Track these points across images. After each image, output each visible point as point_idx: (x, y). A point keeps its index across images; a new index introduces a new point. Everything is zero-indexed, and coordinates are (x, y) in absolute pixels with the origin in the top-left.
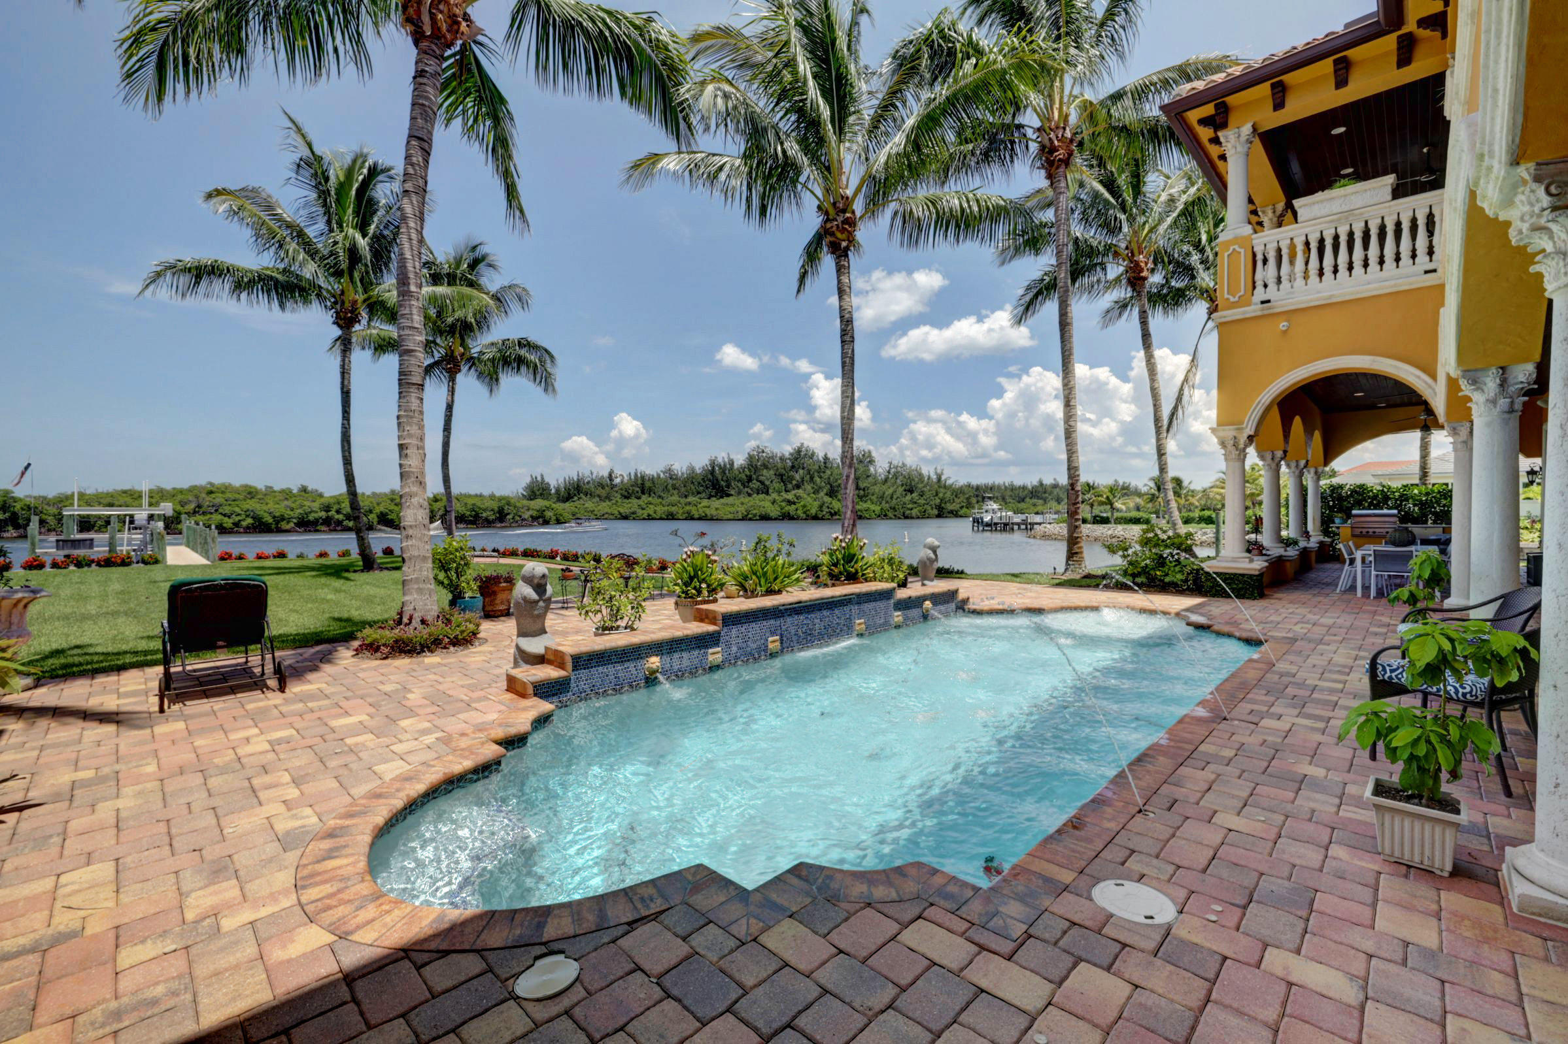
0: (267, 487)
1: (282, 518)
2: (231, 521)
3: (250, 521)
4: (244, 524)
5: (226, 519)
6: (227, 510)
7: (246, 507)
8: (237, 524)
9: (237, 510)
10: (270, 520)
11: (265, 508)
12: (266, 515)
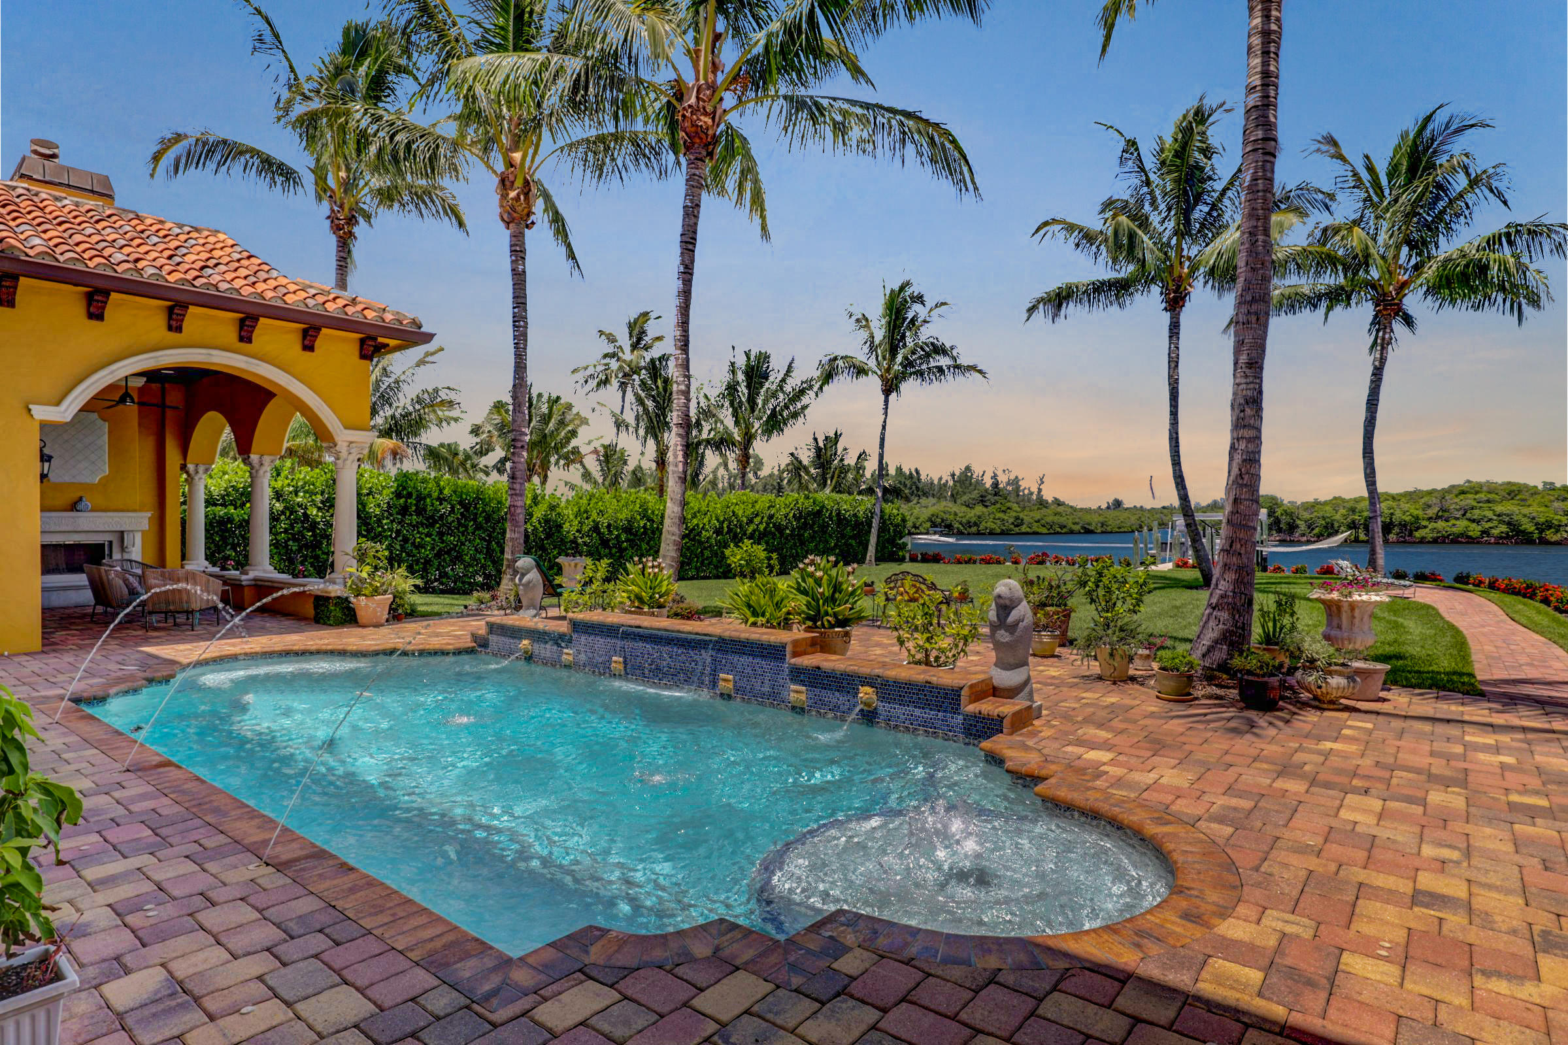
0: (1545, 483)
1: (1549, 525)
2: (1480, 528)
3: (1504, 528)
4: (1495, 532)
5: (1474, 525)
6: (1476, 514)
7: (1499, 509)
8: (1485, 532)
9: (1490, 514)
10: (1531, 528)
11: (1525, 511)
12: (1524, 520)
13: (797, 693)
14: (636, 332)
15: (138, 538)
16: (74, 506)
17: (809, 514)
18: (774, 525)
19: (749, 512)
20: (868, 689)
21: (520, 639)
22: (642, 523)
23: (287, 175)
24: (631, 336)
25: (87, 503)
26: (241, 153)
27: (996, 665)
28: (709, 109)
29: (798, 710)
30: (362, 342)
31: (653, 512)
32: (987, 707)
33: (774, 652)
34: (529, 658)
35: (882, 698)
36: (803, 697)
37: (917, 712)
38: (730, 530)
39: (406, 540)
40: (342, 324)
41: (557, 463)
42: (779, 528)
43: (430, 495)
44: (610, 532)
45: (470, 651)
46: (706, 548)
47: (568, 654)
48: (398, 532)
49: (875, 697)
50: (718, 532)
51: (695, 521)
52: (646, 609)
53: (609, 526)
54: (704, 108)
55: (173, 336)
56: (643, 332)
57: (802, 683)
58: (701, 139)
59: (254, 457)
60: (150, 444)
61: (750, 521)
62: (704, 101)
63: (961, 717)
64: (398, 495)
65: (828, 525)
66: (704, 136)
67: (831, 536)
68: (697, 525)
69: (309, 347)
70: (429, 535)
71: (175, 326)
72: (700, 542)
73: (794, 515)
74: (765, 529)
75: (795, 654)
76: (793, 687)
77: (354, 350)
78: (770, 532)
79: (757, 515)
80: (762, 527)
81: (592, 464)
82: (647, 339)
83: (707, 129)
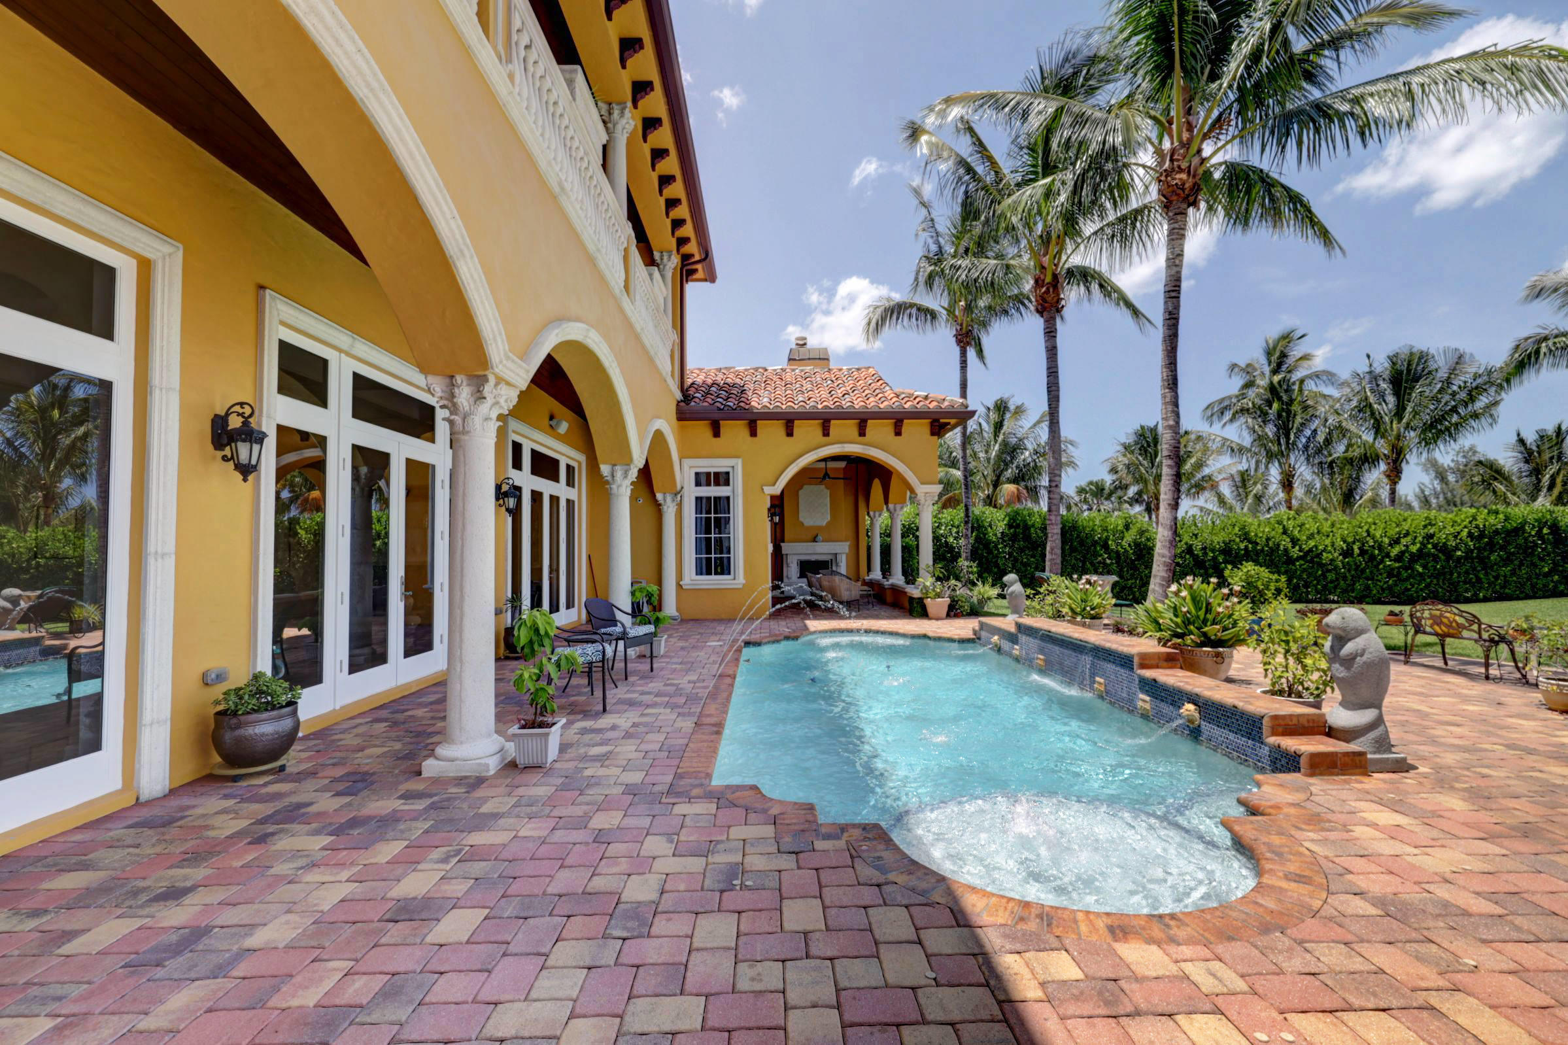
13: (1144, 701)
14: (1274, 358)
15: (844, 558)
16: (814, 540)
17: (1497, 532)
18: (1435, 546)
19: (1393, 531)
20: (1191, 707)
21: (994, 634)
22: (1242, 546)
23: (933, 315)
24: (1270, 363)
25: (820, 538)
26: (906, 308)
27: (1341, 704)
28: (1184, 165)
29: (1145, 716)
30: (932, 424)
31: (1256, 535)
32: (1291, 743)
33: (1125, 661)
34: (999, 650)
35: (1204, 717)
36: (1147, 706)
37: (1232, 736)
38: (1363, 552)
39: (1016, 560)
40: (916, 415)
41: (1189, 490)
42: (1445, 550)
43: (1033, 526)
44: (1205, 554)
45: (969, 641)
46: (1329, 571)
47: (1016, 650)
48: (1010, 554)
49: (1197, 715)
50: (1347, 553)
51: (1312, 543)
52: (1079, 618)
53: (1204, 549)
54: (1179, 167)
55: (826, 439)
56: (1284, 355)
57: (1147, 693)
58: (1178, 195)
59: (891, 506)
60: (851, 499)
61: (1397, 541)
62: (1178, 160)
63: (1267, 748)
64: (1010, 526)
65: (1536, 545)
66: (1180, 191)
67: (1542, 559)
68: (1316, 546)
69: (898, 433)
70: (1033, 556)
71: (826, 433)
72: (1321, 565)
73: (1470, 535)
74: (1420, 550)
75: (1143, 666)
76: (1142, 696)
77: (927, 430)
78: (1429, 554)
79: (1407, 535)
80: (1414, 549)
81: (1226, 489)
82: (1290, 361)
83: (1183, 184)
